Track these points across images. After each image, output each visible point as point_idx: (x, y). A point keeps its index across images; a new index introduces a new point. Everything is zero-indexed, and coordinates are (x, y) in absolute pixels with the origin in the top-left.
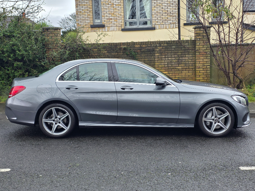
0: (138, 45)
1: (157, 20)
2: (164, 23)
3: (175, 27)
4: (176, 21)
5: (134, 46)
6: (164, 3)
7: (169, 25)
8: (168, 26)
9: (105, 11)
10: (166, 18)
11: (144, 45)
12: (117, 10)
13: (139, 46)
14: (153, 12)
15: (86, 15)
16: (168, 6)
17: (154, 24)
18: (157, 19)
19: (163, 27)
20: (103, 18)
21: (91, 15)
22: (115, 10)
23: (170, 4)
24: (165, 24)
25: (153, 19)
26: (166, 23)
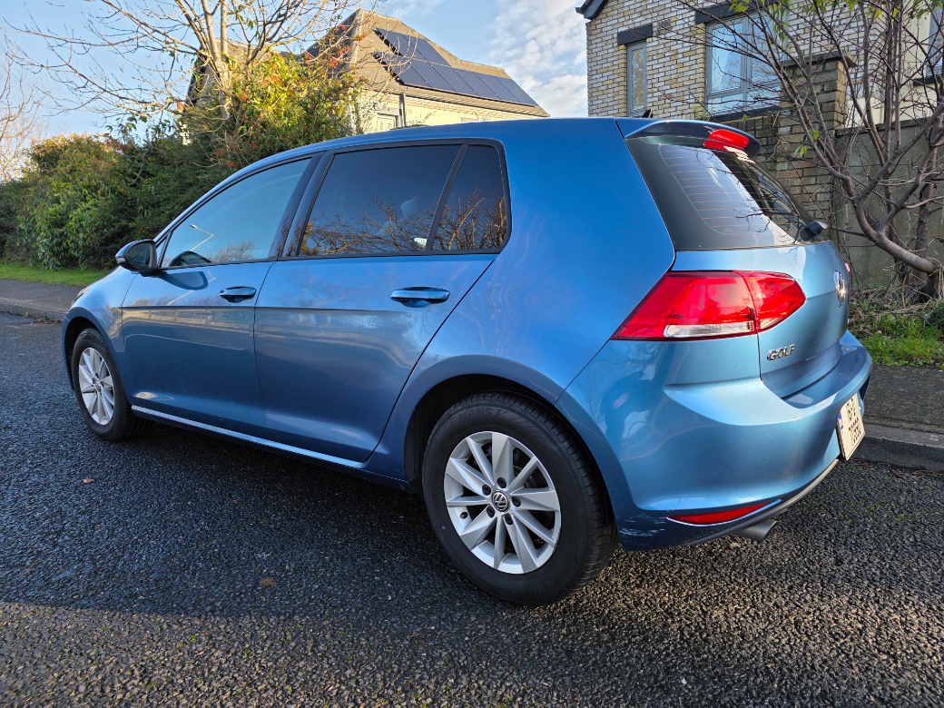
9: (655, 76)
12: (685, 69)
15: (610, 95)
20: (650, 95)
21: (621, 93)
22: (680, 70)
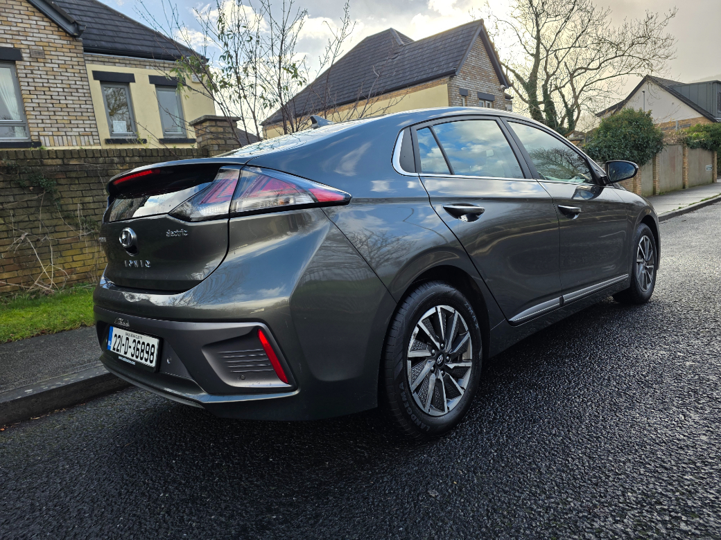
0: (56, 160)
1: (43, 125)
2: (64, 134)
3: (92, 143)
4: (92, 130)
5: (41, 161)
6: (55, 86)
7: (78, 138)
8: (74, 141)
10: (66, 122)
11: (73, 158)
13: (59, 162)
14: (26, 104)
16: (65, 94)
17: (37, 134)
18: (43, 123)
19: (61, 141)
23: (71, 90)
24: (66, 135)
25: (30, 121)
26: (68, 134)
